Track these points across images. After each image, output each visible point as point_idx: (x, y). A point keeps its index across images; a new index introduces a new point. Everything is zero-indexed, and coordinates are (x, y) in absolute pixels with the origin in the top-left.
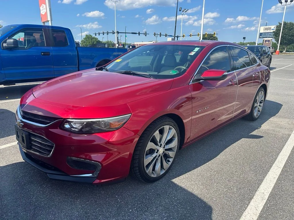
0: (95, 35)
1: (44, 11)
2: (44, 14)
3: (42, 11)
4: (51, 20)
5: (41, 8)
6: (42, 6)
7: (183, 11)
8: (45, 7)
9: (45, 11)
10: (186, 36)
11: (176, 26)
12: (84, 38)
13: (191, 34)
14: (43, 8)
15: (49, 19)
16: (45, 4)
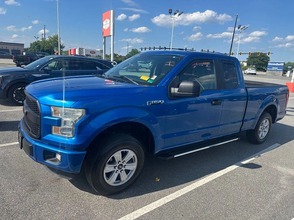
0: (141, 49)
1: (107, 26)
2: (106, 28)
3: (105, 26)
4: (113, 35)
5: (104, 23)
6: (105, 21)
7: (241, 29)
8: (108, 22)
9: (109, 25)
10: (235, 54)
11: (232, 44)
12: (129, 53)
13: (241, 53)
14: (107, 23)
15: (112, 34)
16: (109, 19)
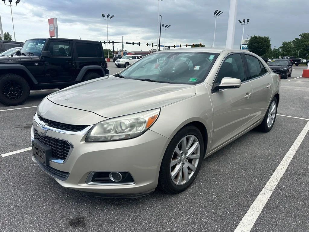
2: (51, 31)
6: (50, 25)
7: (166, 27)
13: (181, 45)
14: (52, 27)
16: (53, 24)
